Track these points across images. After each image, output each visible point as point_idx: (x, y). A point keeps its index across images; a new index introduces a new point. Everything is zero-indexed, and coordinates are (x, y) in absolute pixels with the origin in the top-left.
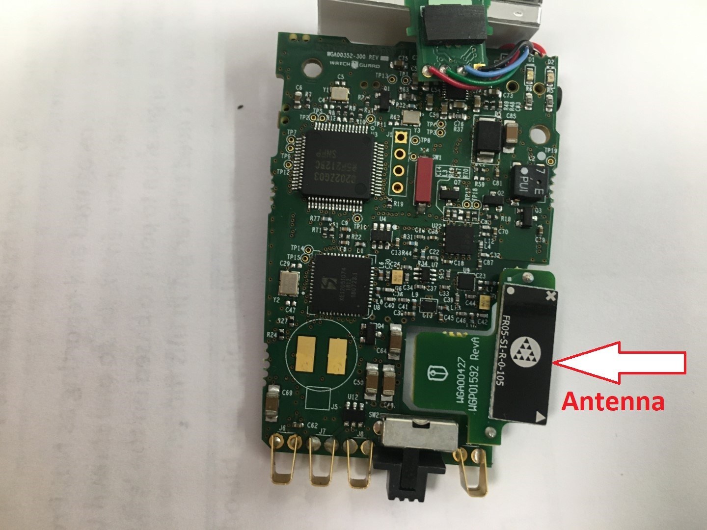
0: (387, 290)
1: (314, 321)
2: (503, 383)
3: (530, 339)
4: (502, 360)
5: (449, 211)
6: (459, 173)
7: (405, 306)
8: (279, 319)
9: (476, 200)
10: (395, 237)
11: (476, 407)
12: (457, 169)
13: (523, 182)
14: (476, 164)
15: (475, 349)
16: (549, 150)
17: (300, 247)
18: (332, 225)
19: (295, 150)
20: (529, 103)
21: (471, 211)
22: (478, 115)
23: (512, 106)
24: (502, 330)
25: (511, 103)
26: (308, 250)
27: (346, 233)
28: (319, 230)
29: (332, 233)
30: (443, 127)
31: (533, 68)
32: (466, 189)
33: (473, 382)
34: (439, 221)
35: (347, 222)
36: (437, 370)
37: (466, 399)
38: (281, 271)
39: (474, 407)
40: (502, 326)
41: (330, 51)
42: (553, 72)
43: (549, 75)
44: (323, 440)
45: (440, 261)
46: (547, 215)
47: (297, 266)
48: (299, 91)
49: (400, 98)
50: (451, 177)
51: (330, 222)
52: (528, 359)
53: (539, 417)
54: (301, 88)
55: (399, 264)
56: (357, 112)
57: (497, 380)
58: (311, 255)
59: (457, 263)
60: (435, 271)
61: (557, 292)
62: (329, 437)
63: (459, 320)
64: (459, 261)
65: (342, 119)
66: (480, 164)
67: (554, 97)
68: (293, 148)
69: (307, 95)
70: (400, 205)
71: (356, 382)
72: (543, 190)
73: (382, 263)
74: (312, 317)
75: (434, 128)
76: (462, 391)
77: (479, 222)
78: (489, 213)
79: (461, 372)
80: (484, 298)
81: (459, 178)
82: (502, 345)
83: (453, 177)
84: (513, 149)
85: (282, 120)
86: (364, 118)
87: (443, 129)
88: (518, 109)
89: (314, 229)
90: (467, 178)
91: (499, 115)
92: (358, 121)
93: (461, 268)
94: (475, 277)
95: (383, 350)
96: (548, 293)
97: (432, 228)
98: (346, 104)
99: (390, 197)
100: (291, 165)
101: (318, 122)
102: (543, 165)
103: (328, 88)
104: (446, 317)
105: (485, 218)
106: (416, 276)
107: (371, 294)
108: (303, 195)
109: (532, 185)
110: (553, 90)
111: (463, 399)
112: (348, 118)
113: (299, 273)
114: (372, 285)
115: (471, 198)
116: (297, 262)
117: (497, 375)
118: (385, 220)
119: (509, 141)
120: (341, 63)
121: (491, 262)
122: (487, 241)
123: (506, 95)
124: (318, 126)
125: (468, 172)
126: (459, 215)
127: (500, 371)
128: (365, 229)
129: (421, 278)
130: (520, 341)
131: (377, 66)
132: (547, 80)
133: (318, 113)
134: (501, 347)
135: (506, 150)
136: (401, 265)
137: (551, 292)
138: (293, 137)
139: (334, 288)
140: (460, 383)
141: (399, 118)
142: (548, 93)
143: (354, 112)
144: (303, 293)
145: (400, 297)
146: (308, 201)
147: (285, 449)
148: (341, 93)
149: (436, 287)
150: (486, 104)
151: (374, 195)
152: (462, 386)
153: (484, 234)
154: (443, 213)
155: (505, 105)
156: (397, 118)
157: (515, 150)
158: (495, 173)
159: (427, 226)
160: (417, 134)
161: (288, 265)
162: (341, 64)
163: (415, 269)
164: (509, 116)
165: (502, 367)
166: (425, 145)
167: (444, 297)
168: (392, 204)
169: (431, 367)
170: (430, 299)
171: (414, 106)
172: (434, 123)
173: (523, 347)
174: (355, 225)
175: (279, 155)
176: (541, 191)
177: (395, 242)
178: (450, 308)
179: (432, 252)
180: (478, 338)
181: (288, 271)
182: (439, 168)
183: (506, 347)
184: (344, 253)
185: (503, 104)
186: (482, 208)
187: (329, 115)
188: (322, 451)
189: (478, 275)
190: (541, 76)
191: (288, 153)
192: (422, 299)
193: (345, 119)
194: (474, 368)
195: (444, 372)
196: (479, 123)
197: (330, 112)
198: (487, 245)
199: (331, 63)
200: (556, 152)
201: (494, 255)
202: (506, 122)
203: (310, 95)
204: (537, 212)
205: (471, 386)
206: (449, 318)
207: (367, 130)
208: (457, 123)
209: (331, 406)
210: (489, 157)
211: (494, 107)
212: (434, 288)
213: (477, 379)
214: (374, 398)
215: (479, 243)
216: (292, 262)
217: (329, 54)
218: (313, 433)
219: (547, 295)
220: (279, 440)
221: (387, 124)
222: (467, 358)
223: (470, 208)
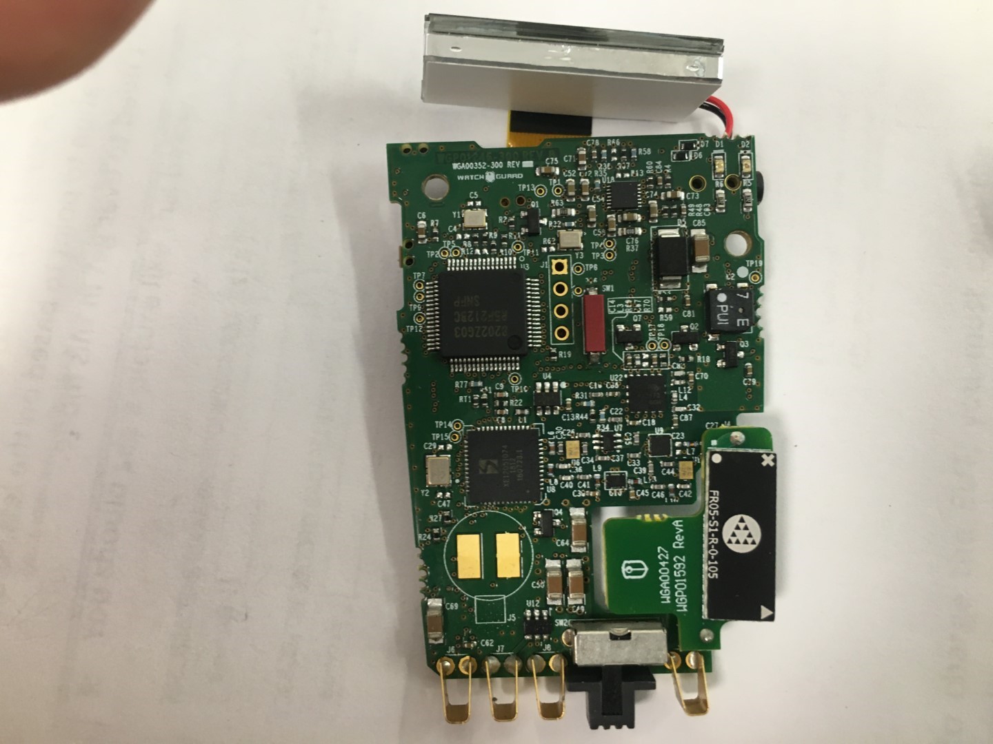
0: (561, 466)
1: (475, 515)
2: (717, 575)
3: (746, 517)
4: (713, 547)
5: (630, 358)
6: (638, 306)
7: (586, 484)
8: (431, 517)
9: (663, 339)
10: (564, 398)
11: (686, 606)
12: (635, 301)
13: (721, 312)
14: (660, 292)
15: (679, 535)
16: (752, 262)
17: (447, 423)
18: (484, 390)
19: (425, 299)
20: (721, 204)
21: (659, 353)
22: (655, 227)
23: (700, 210)
24: (710, 509)
25: (698, 206)
26: (457, 426)
27: (502, 399)
28: (468, 398)
29: (484, 401)
30: (611, 248)
31: (723, 154)
32: (650, 325)
33: (679, 575)
34: (620, 372)
35: (502, 385)
36: (634, 566)
37: (673, 598)
38: (427, 456)
39: (683, 605)
40: (709, 504)
41: (457, 162)
42: (749, 157)
43: (744, 163)
44: (502, 659)
45: (624, 423)
46: (757, 350)
47: (445, 447)
48: (422, 220)
49: (553, 216)
50: (628, 312)
51: (480, 387)
52: (746, 542)
53: (765, 612)
54: (424, 216)
55: (573, 432)
56: (499, 240)
57: (709, 572)
58: (461, 432)
59: (646, 422)
60: (620, 435)
61: (775, 455)
62: (509, 655)
63: (655, 495)
64: (649, 420)
65: (481, 252)
66: (664, 291)
67: (752, 192)
68: (423, 297)
69: (432, 224)
70: (567, 355)
71: (535, 585)
72: (747, 320)
73: (551, 433)
74: (472, 511)
75: (600, 250)
76: (667, 589)
77: (670, 367)
78: (681, 353)
79: (664, 566)
80: (683, 465)
81: (639, 312)
82: (712, 528)
83: (631, 312)
84: (706, 267)
85: (405, 260)
86: (509, 247)
87: (612, 249)
88: (707, 213)
89: (461, 398)
90: (649, 312)
91: (683, 223)
92: (502, 251)
93: (652, 429)
94: (670, 437)
95: (565, 542)
96: (764, 456)
97: (610, 381)
98: (484, 231)
99: (553, 347)
100: (423, 319)
101: (451, 258)
102: (746, 285)
103: (458, 213)
104: (639, 493)
105: (677, 361)
106: (596, 444)
107: (542, 473)
108: (443, 357)
109: (733, 315)
110: (751, 181)
111: (669, 598)
112: (490, 248)
113: (449, 456)
114: (542, 462)
115: (656, 336)
116: (445, 443)
117: (709, 566)
118: (550, 377)
119: (699, 259)
120: (472, 176)
121: (689, 416)
122: (682, 390)
123: (690, 196)
124: (453, 265)
125: (650, 304)
126: (643, 360)
127: (713, 561)
128: (526, 391)
129: (602, 448)
130: (733, 521)
131: (519, 176)
132: (742, 169)
133: (450, 247)
134: (711, 530)
135: (696, 270)
136: (576, 432)
137: (768, 455)
138: (422, 282)
139: (496, 472)
140: (663, 578)
141: (555, 242)
142: (745, 188)
143: (495, 240)
144: (457, 481)
145: (580, 474)
146: (449, 364)
147: (456, 674)
148: (476, 217)
149: (622, 455)
150: (665, 211)
151: (533, 347)
152: (666, 582)
153: (677, 382)
154: (623, 360)
155: (690, 210)
156: (552, 242)
157: (708, 268)
158: (684, 301)
159: (604, 379)
160: (579, 260)
161: (435, 447)
162: (472, 179)
163: (594, 436)
164: (696, 223)
165: (714, 556)
166: (591, 274)
167: (633, 467)
168: (557, 355)
169: (625, 562)
170: (615, 472)
171: (573, 224)
172: (600, 244)
173: (738, 528)
174: (513, 387)
175: (406, 308)
176: (745, 322)
177: (565, 405)
178: (643, 482)
179: (614, 411)
180: (681, 521)
181: (435, 456)
182: (612, 302)
183: (716, 530)
184: (503, 425)
185: (688, 208)
186: (672, 348)
187: (464, 247)
188: (502, 672)
189: (675, 436)
190: (734, 165)
191: (417, 304)
192: (607, 474)
193: (486, 251)
194: (679, 558)
195: (642, 567)
196: (658, 239)
197: (465, 243)
198: (683, 395)
199: (459, 179)
200: (761, 264)
201: (692, 407)
202: (694, 232)
203: (437, 224)
204: (742, 346)
205: (677, 581)
206: (643, 494)
207: (515, 263)
208: (630, 241)
209: (508, 617)
210: (676, 282)
211: (676, 214)
212: (621, 457)
213: (684, 572)
214: (559, 603)
215: (672, 394)
216: (439, 442)
217: (455, 166)
218: (490, 652)
219: (763, 460)
220: (447, 664)
221: (540, 250)
222: (669, 548)
223: (657, 350)
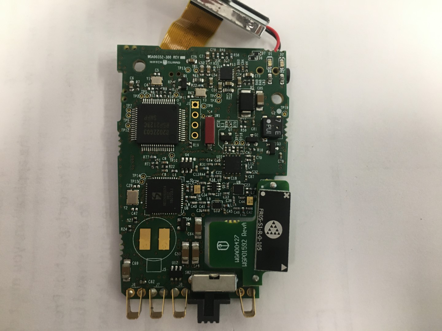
0: (192, 197)
1: (149, 219)
2: (261, 249)
3: (275, 222)
4: (260, 235)
5: (226, 148)
6: (231, 124)
7: (203, 206)
8: (128, 220)
9: (242, 140)
10: (195, 165)
11: (246, 264)
12: (230, 122)
13: (269, 128)
14: (241, 118)
15: (244, 230)
16: (283, 107)
17: (138, 175)
18: (157, 160)
19: (131, 116)
20: (270, 80)
21: (239, 146)
22: (240, 89)
23: (260, 82)
24: (259, 217)
25: (259, 80)
26: (143, 176)
27: (165, 165)
28: (149, 164)
29: (157, 165)
30: (220, 97)
31: (272, 58)
32: (236, 133)
33: (244, 249)
34: (221, 154)
35: (165, 158)
36: (222, 244)
37: (240, 260)
38: (128, 190)
39: (245, 264)
40: (259, 215)
41: (150, 55)
42: (283, 60)
43: (281, 62)
44: (158, 290)
45: (222, 178)
46: (284, 147)
47: (137, 186)
48: (132, 80)
49: (193, 81)
50: (226, 127)
51: (155, 159)
52: (275, 234)
53: (283, 267)
54: (133, 78)
55: (198, 181)
56: (168, 91)
57: (257, 247)
58: (145, 180)
60: (220, 184)
61: (290, 193)
62: (162, 288)
63: (235, 212)
64: (234, 177)
65: (159, 96)
66: (243, 118)
67: (284, 76)
68: (130, 115)
69: (137, 82)
70: (197, 146)
71: (176, 254)
72: (280, 132)
73: (188, 182)
74: (147, 217)
75: (214, 98)
76: (238, 255)
77: (244, 153)
78: (250, 147)
79: (237, 244)
80: (249, 198)
81: (231, 127)
83: (227, 127)
84: (262, 108)
85: (123, 99)
86: (172, 94)
87: (220, 98)
88: (264, 84)
89: (146, 164)
90: (236, 127)
91: (253, 88)
92: (169, 96)
93: (235, 181)
94: (244, 186)
95: (192, 233)
96: (285, 194)
97: (216, 158)
98: (161, 87)
99: (191, 141)
100: (130, 126)
101: (145, 99)
102: (280, 117)
103: (149, 78)
104: (228, 211)
105: (248, 150)
106: (209, 188)
107: (182, 200)
108: (138, 144)
109: (274, 130)
110: (284, 71)
111: (238, 260)
112: (163, 94)
113: (138, 190)
114: (183, 195)
115: (239, 139)
116: (137, 184)
117: (258, 244)
118: (188, 155)
119: (259, 103)
120: (156, 62)
121: (253, 176)
122: (250, 164)
123: (256, 76)
124: (145, 101)
125: (236, 123)
126: (232, 149)
127: (259, 242)
128: (177, 161)
129: (211, 189)
130: (270, 223)
131: (179, 63)
132: (280, 65)
133: (144, 93)
134: (259, 227)
135: (258, 109)
136: (199, 181)
137: (287, 193)
138: (130, 108)
139: (160, 199)
140: (236, 250)
141: (194, 93)
142: (281, 73)
143: (166, 91)
144: (142, 203)
145: (200, 201)
146: (141, 147)
147: (136, 297)
148: (157, 80)
149: (221, 193)
150: (245, 82)
151: (181, 141)
152: (237, 252)
153: (248, 160)
154: (223, 149)
155: (256, 82)
156: (192, 94)
157: (263, 109)
158: (252, 123)
159: (214, 158)
160: (204, 102)
161: (132, 186)
162: (156, 63)
163: (208, 183)
164: (259, 88)
165: (260, 240)
166: (210, 109)
167: (226, 199)
168: (192, 145)
169: (219, 242)
170: (217, 201)
171: (202, 85)
172: (214, 95)
173: (272, 227)
174: (171, 159)
175: (122, 120)
176: (279, 133)
177: (195, 168)
178: (230, 206)
179: (218, 172)
180: (246, 223)
181: (131, 190)
182: (219, 122)
183: (262, 227)
184: (165, 177)
185: (255, 81)
186: (246, 144)
187: (151, 93)
188: (158, 296)
189: (246, 185)
190: (276, 63)
191: (127, 119)
192: (213, 202)
193: (161, 96)
194: (244, 241)
195: (227, 245)
196: (241, 94)
197: (151, 92)
198: (250, 166)
199: (150, 62)
200: (287, 108)
201: (254, 172)
202: (257, 92)
203: (139, 83)
204: (278, 145)
205: (243, 252)
206: (230, 211)
207: (174, 102)
208: (228, 95)
209: (162, 269)
210: (248, 114)
211: (249, 83)
212: (220, 194)
213: (246, 248)
214: (187, 263)
215: (245, 166)
216: (134, 184)
217: (149, 56)
218: (152, 286)
219: (284, 195)
220: (131, 292)
221: (187, 97)
222: (239, 235)
223: (239, 145)
